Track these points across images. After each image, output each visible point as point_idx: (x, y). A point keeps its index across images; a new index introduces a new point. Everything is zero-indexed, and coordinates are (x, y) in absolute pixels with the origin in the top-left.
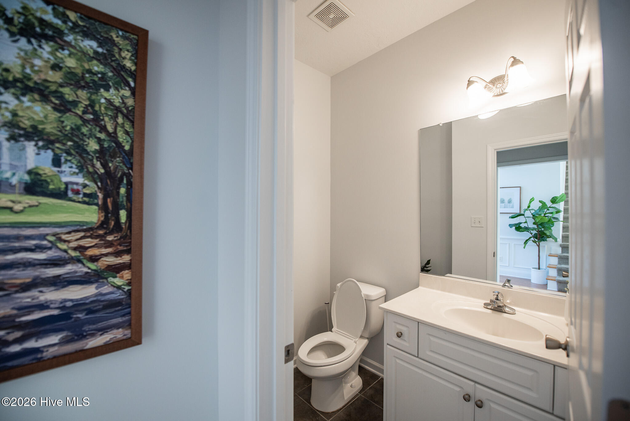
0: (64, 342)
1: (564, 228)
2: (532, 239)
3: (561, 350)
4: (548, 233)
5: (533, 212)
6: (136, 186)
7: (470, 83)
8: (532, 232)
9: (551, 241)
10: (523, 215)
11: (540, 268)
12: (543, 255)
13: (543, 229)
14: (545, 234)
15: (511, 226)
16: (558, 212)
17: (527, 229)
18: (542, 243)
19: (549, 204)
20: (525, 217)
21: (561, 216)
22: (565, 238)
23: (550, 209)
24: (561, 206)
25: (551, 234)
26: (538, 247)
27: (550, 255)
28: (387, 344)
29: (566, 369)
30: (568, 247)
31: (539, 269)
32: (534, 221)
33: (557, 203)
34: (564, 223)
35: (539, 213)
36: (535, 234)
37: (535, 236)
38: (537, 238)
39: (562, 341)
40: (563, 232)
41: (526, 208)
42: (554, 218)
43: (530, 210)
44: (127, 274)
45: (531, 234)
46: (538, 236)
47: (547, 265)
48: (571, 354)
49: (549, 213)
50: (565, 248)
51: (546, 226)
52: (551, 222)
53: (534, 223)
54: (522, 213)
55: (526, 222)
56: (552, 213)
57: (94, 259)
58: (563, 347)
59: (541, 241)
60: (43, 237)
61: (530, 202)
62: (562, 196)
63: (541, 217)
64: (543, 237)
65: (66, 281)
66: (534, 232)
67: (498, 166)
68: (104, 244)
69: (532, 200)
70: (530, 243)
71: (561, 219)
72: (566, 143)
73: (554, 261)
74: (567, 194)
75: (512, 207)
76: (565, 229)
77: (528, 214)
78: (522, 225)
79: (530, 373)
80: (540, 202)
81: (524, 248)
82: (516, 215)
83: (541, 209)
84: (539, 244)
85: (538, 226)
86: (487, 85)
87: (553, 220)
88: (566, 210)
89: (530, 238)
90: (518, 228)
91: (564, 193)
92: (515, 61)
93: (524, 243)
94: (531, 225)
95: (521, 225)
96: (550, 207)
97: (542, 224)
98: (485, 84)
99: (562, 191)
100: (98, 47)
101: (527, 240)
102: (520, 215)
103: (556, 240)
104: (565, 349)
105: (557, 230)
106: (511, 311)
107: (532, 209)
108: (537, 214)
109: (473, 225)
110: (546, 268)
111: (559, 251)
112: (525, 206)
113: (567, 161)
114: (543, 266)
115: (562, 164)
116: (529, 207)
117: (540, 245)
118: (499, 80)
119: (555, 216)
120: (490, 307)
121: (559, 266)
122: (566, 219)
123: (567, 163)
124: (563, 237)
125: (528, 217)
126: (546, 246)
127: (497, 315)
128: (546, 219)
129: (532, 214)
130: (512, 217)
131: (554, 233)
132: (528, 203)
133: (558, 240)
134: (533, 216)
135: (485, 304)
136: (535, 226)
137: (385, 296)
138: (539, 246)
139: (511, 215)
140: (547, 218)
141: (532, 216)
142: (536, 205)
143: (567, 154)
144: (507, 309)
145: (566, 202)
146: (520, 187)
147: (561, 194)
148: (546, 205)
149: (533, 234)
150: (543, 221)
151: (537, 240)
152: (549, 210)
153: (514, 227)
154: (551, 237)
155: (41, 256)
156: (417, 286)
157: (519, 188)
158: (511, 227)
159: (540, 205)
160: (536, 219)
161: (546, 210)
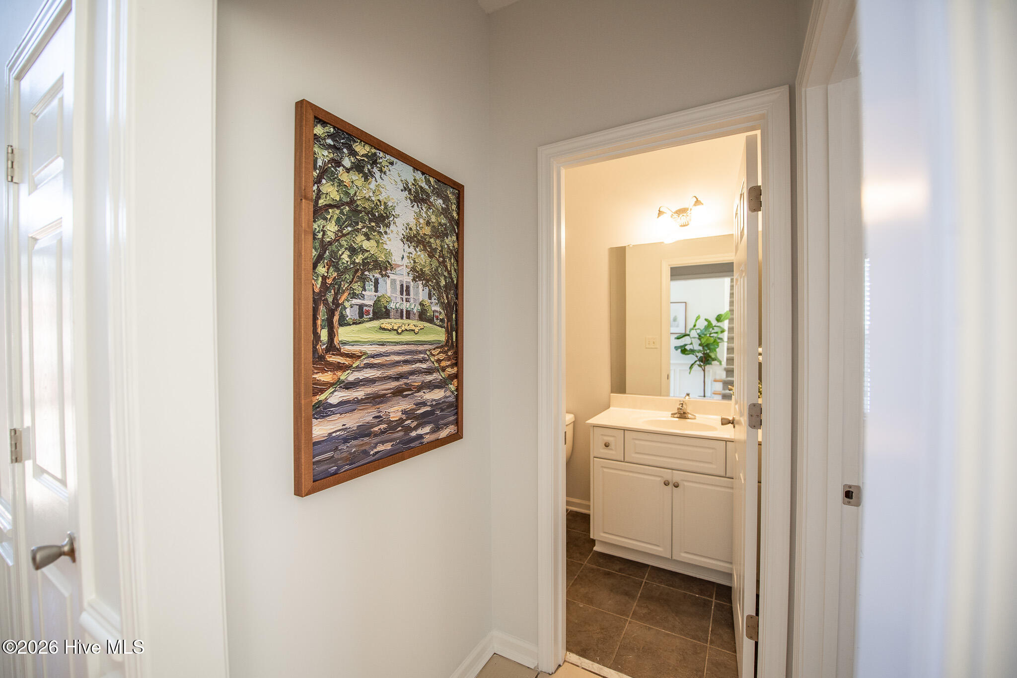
0: (433, 431)
1: (728, 349)
2: (698, 363)
3: (730, 424)
4: (713, 356)
5: (699, 331)
6: (459, 312)
7: (660, 213)
8: (697, 354)
9: (716, 365)
10: (689, 335)
11: (706, 395)
12: (709, 381)
13: (708, 351)
14: (710, 356)
15: (676, 348)
16: (723, 331)
17: (692, 351)
18: (708, 367)
19: (714, 323)
20: (691, 338)
21: (725, 336)
22: (730, 361)
23: (715, 328)
24: (725, 324)
25: (716, 356)
26: (703, 372)
27: (715, 381)
28: (594, 457)
29: (733, 442)
30: (733, 371)
31: (704, 396)
32: (700, 342)
33: (721, 321)
34: (728, 344)
35: (705, 333)
36: (701, 357)
37: (701, 360)
38: (702, 362)
39: (731, 418)
40: (728, 354)
41: (692, 326)
42: (719, 338)
43: (696, 329)
44: (455, 382)
45: (697, 356)
46: (704, 360)
47: (712, 392)
48: (736, 426)
49: (715, 333)
50: (730, 372)
51: (712, 347)
52: (717, 342)
53: (700, 345)
54: (688, 332)
55: (691, 344)
56: (717, 333)
57: (444, 369)
58: (731, 422)
59: (707, 364)
60: (424, 352)
61: (696, 320)
62: (726, 314)
63: (706, 338)
64: (708, 360)
65: (434, 386)
66: (700, 355)
67: (671, 280)
68: (448, 358)
69: (698, 318)
70: (696, 367)
71: (726, 339)
72: (733, 263)
73: (719, 387)
74: (732, 311)
75: (677, 326)
76: (730, 350)
77: (694, 334)
78: (688, 348)
79: (711, 451)
80: (706, 320)
81: (690, 373)
82: (682, 336)
83: (707, 328)
84: (704, 368)
85: (703, 348)
86: (672, 215)
87: (719, 341)
88: (731, 330)
89: (696, 362)
90: (684, 350)
91: (728, 310)
92: (698, 202)
93: (689, 368)
94: (697, 347)
95: (686, 347)
96: (715, 326)
97: (708, 346)
98: (671, 213)
99: (726, 308)
100: (443, 204)
101: (692, 365)
102: (685, 335)
103: (720, 362)
104: (733, 423)
105: (722, 352)
106: (693, 417)
107: (699, 329)
108: (703, 334)
109: (647, 346)
110: (711, 395)
111: (723, 375)
112: (690, 326)
113: (732, 277)
114: (708, 394)
115: (727, 280)
116: (695, 326)
117: (706, 369)
118: (682, 211)
119: (720, 336)
120: (676, 416)
121: (724, 392)
122: (731, 339)
123: (732, 280)
124: (727, 360)
125: (694, 338)
126: (711, 372)
127: (683, 421)
128: (712, 340)
129: (698, 334)
130: (678, 338)
131: (719, 356)
132: (694, 321)
133: (723, 363)
134: (699, 336)
135: (672, 414)
136: (701, 348)
137: (574, 422)
138: (704, 370)
139: (676, 336)
140: (712, 338)
141: (697, 336)
142: (702, 324)
143: (733, 271)
144: (690, 416)
145: (731, 320)
146: (686, 303)
147: (725, 311)
148: (712, 324)
149: (698, 357)
150: (708, 342)
151: (702, 364)
152: (713, 329)
153: (680, 350)
154: (716, 360)
155: (424, 366)
156: (608, 407)
157: (684, 304)
158: (677, 350)
159: (706, 323)
160: (702, 340)
161: (711, 329)
